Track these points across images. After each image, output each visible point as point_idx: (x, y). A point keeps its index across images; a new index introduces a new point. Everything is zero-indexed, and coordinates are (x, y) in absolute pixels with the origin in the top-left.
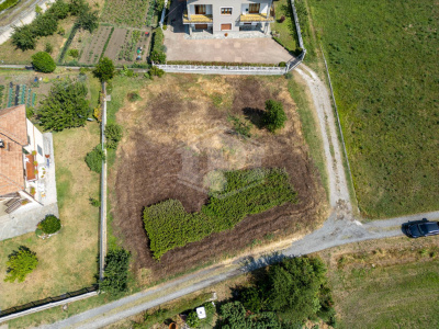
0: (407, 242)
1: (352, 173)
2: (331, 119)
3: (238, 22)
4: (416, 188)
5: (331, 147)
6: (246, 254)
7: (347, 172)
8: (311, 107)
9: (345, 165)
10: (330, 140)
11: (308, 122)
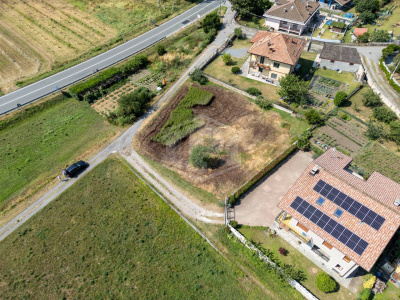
5: (153, 177)
10: (158, 181)
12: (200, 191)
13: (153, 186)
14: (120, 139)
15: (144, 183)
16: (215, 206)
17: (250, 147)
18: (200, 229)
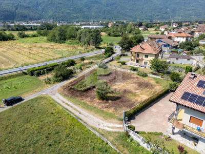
2: (77, 114)
10: (71, 107)
12: (103, 112)
13: (67, 109)
14: (50, 88)
15: (61, 108)
16: (115, 121)
17: (137, 91)
18: (103, 135)
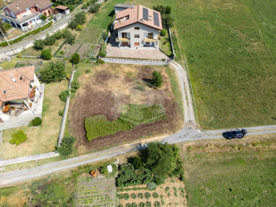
0: (226, 141)
1: (197, 108)
2: (187, 85)
3: (143, 42)
4: (231, 117)
5: (186, 96)
6: (137, 142)
7: (194, 108)
8: (177, 79)
9: (193, 104)
10: (186, 93)
11: (175, 85)
